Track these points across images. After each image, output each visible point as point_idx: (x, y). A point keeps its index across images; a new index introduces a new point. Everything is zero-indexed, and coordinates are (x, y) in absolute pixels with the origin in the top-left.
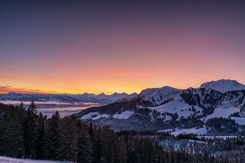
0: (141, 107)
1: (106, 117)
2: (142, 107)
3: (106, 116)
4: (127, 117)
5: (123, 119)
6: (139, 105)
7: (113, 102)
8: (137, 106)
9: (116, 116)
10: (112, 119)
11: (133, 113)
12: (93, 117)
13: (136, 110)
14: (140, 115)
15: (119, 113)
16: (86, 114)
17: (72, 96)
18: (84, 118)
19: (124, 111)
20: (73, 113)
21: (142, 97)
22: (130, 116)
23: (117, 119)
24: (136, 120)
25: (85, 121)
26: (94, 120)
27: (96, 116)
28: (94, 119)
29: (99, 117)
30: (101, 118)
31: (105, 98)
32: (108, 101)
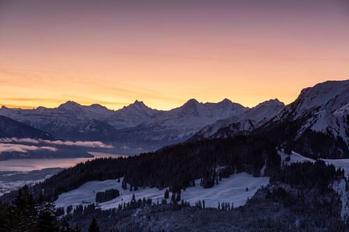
0: (297, 158)
1: (154, 201)
2: (302, 159)
3: (154, 195)
4: (238, 201)
5: (225, 206)
6: (288, 152)
7: (182, 137)
8: (283, 157)
9: (194, 196)
10: (178, 207)
11: (264, 182)
12: (102, 197)
13: (277, 172)
14: (295, 192)
15: (209, 184)
16: (75, 185)
17: (13, 117)
18: (67, 201)
19: (226, 174)
20: (20, 184)
21: (304, 119)
22: (251, 194)
23: (198, 206)
24: (277, 214)
25: (69, 217)
26: (108, 212)
27: (113, 194)
28: (105, 206)
29: (125, 198)
30: (134, 205)
31: (149, 122)
32: (164, 136)
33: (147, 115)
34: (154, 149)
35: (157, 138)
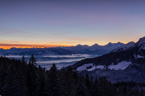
0: (139, 56)
1: (101, 68)
2: (141, 57)
3: (101, 67)
4: (124, 68)
5: (120, 70)
6: (136, 55)
7: (108, 52)
8: (135, 56)
9: (111, 67)
10: (107, 70)
11: (130, 63)
12: (88, 68)
13: (134, 60)
14: (139, 65)
15: (115, 64)
16: (81, 65)
17: (65, 49)
18: (79, 69)
19: (120, 61)
21: (140, 46)
22: (127, 66)
23: (113, 70)
24: (134, 71)
25: (80, 73)
26: (90, 72)
27: (91, 67)
28: (89, 70)
29: (94, 68)
30: (96, 70)
31: (99, 49)
32: (103, 52)
33: (98, 47)
34: (101, 56)
35: (101, 53)
